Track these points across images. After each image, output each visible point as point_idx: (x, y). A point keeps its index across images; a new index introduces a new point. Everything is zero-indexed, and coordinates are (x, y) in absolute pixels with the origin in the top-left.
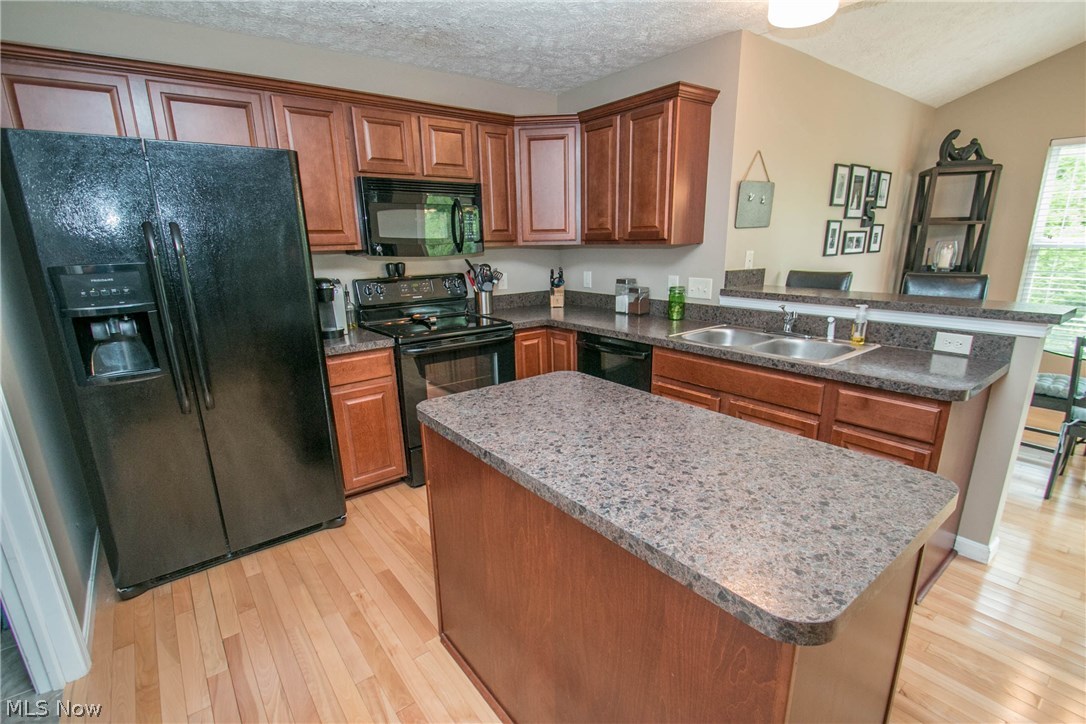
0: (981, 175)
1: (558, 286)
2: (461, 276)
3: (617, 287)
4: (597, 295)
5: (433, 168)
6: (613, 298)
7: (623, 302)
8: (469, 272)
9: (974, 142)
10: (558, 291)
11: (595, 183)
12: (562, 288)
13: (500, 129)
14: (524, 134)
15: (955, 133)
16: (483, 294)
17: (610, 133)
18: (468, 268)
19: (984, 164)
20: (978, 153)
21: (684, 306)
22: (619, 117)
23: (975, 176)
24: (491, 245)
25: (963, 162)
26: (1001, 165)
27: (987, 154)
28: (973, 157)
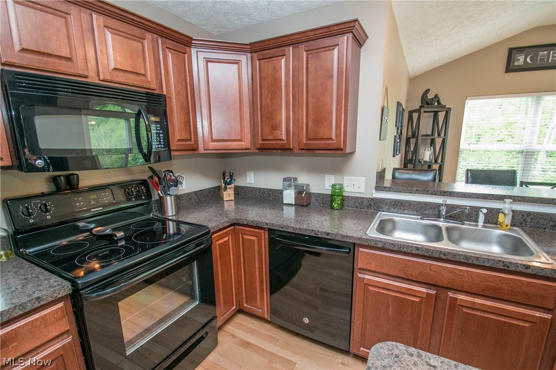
0: (436, 114)
1: (230, 184)
2: (144, 183)
3: (283, 184)
4: (260, 189)
5: (110, 74)
6: (281, 192)
7: (289, 196)
8: (151, 177)
9: (436, 96)
10: (230, 188)
11: (268, 102)
12: (233, 186)
13: (180, 47)
14: (202, 56)
15: (427, 91)
16: (169, 198)
17: (283, 61)
18: (151, 174)
19: (441, 107)
20: (439, 102)
21: (344, 199)
22: (291, 48)
23: (433, 113)
24: (177, 153)
25: (432, 106)
26: (451, 108)
27: (443, 103)
28: (436, 104)
